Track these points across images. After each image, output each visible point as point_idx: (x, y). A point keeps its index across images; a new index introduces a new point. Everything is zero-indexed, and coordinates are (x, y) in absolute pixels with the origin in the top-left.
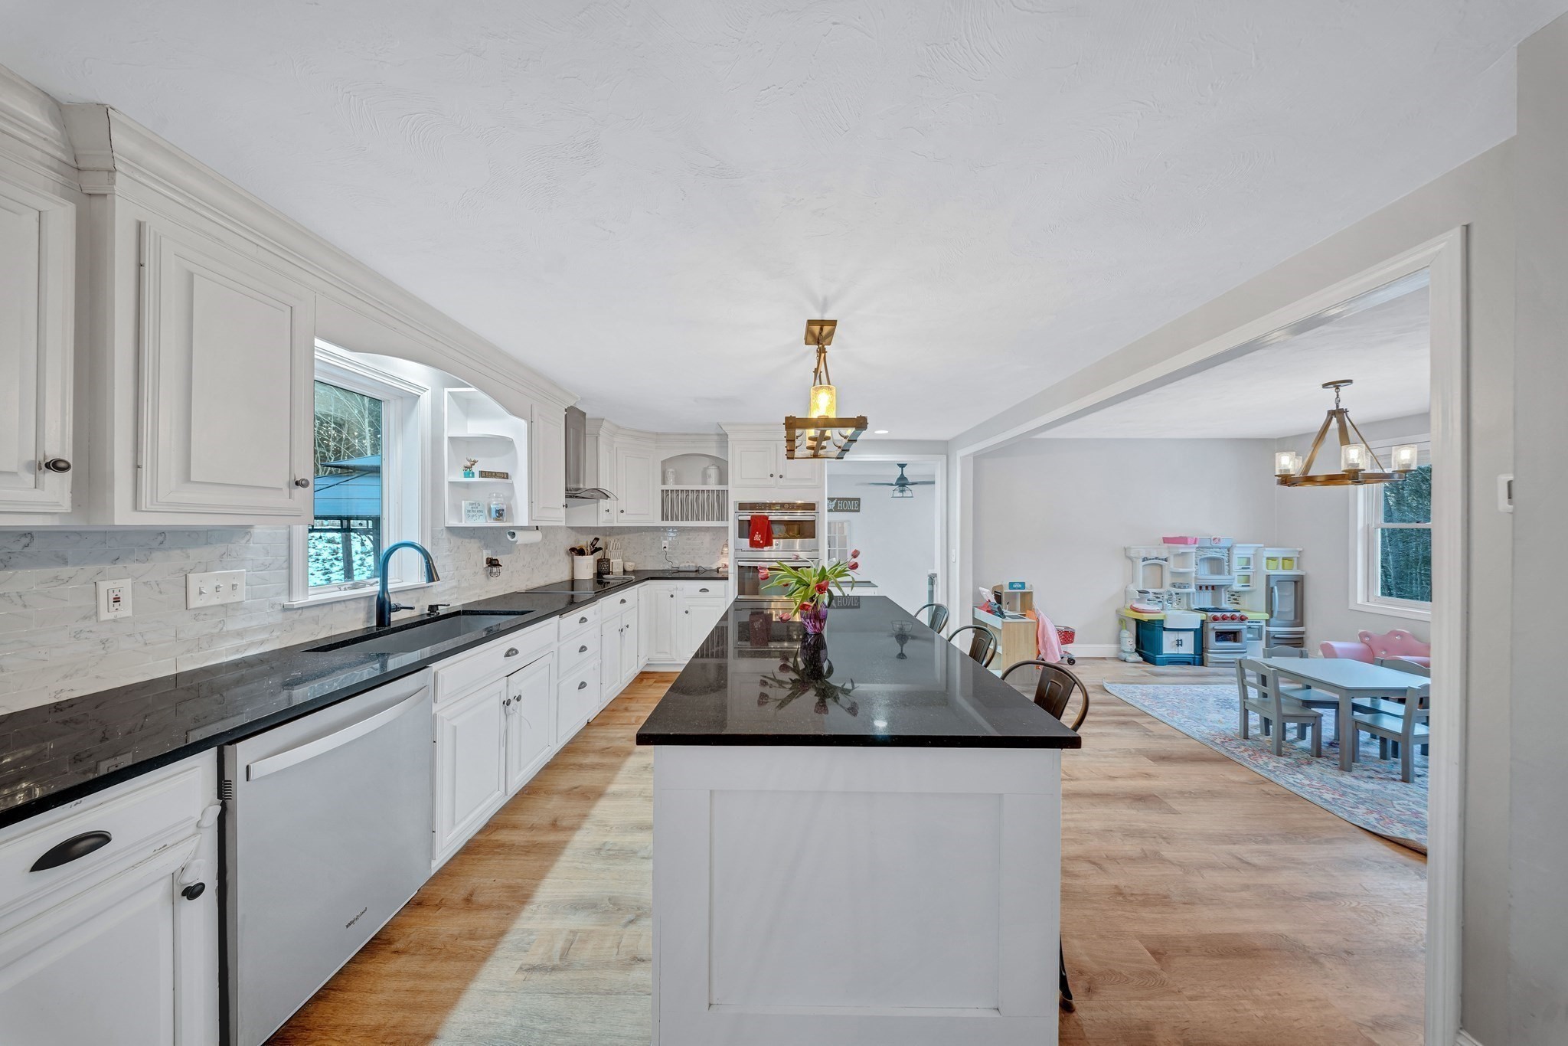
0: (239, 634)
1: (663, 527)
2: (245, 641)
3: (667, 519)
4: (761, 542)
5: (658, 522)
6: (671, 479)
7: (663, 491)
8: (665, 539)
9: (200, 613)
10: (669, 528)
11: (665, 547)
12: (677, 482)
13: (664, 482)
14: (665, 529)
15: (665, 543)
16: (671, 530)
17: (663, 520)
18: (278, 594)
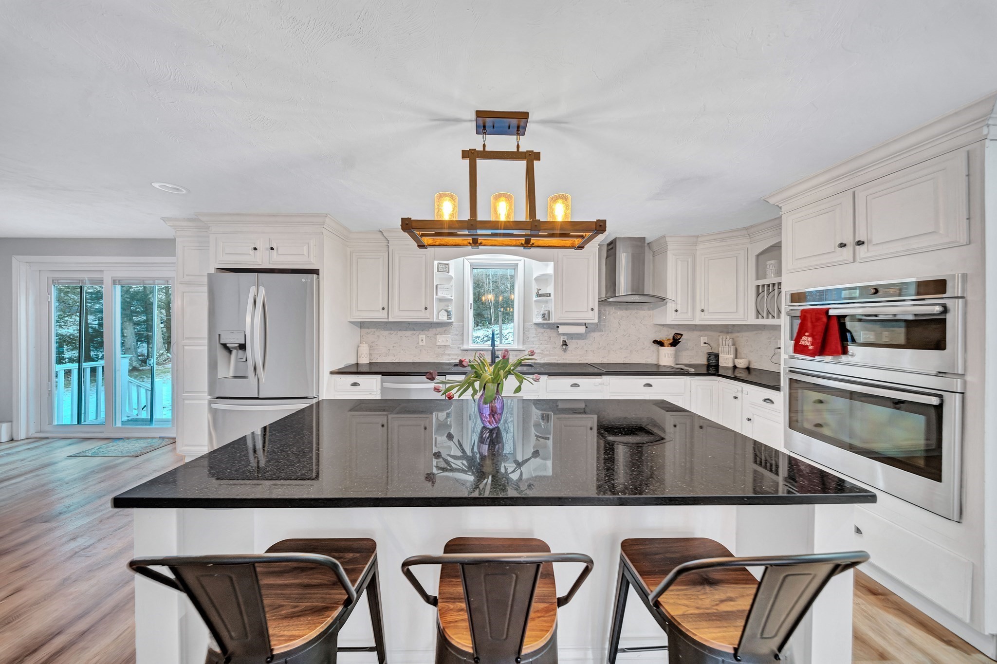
0: (449, 355)
1: (760, 325)
2: (450, 358)
3: (762, 317)
4: (811, 348)
5: (752, 320)
7: (757, 287)
9: (440, 347)
13: (759, 279)
17: (758, 317)
18: (460, 344)
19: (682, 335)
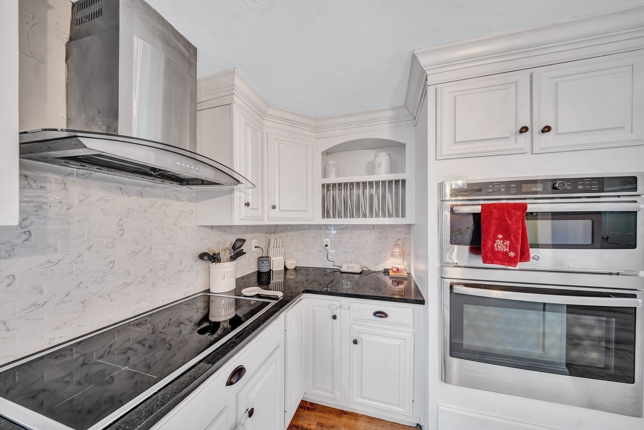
1: (324, 225)
3: (328, 216)
4: (512, 254)
5: (319, 220)
6: (332, 172)
7: (323, 185)
8: (328, 237)
10: (331, 226)
11: (326, 246)
12: (338, 175)
13: (325, 175)
14: (327, 227)
15: (327, 241)
16: (333, 228)
17: (323, 217)
19: (244, 241)
